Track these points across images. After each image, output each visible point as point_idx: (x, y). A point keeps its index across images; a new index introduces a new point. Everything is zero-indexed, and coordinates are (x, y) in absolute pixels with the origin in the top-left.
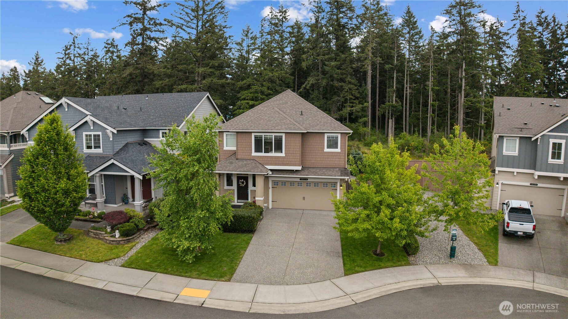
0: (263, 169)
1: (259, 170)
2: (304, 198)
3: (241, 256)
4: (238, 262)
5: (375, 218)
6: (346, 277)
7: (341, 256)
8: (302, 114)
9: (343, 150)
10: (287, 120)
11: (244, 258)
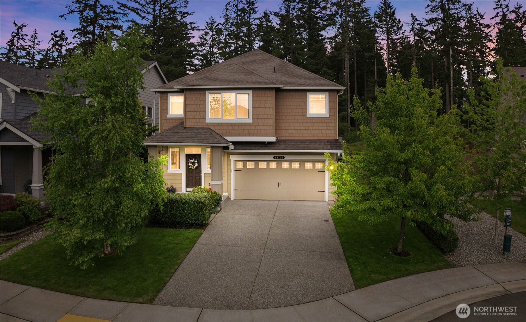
0: (221, 140)
1: (216, 140)
2: (279, 185)
3: (179, 261)
4: (173, 271)
5: (402, 188)
6: (359, 291)
7: (344, 257)
8: (275, 71)
9: (333, 114)
10: (255, 75)
11: (183, 264)
